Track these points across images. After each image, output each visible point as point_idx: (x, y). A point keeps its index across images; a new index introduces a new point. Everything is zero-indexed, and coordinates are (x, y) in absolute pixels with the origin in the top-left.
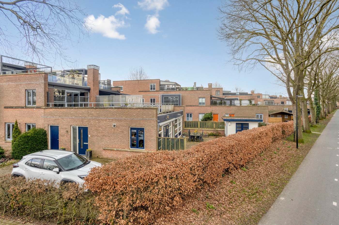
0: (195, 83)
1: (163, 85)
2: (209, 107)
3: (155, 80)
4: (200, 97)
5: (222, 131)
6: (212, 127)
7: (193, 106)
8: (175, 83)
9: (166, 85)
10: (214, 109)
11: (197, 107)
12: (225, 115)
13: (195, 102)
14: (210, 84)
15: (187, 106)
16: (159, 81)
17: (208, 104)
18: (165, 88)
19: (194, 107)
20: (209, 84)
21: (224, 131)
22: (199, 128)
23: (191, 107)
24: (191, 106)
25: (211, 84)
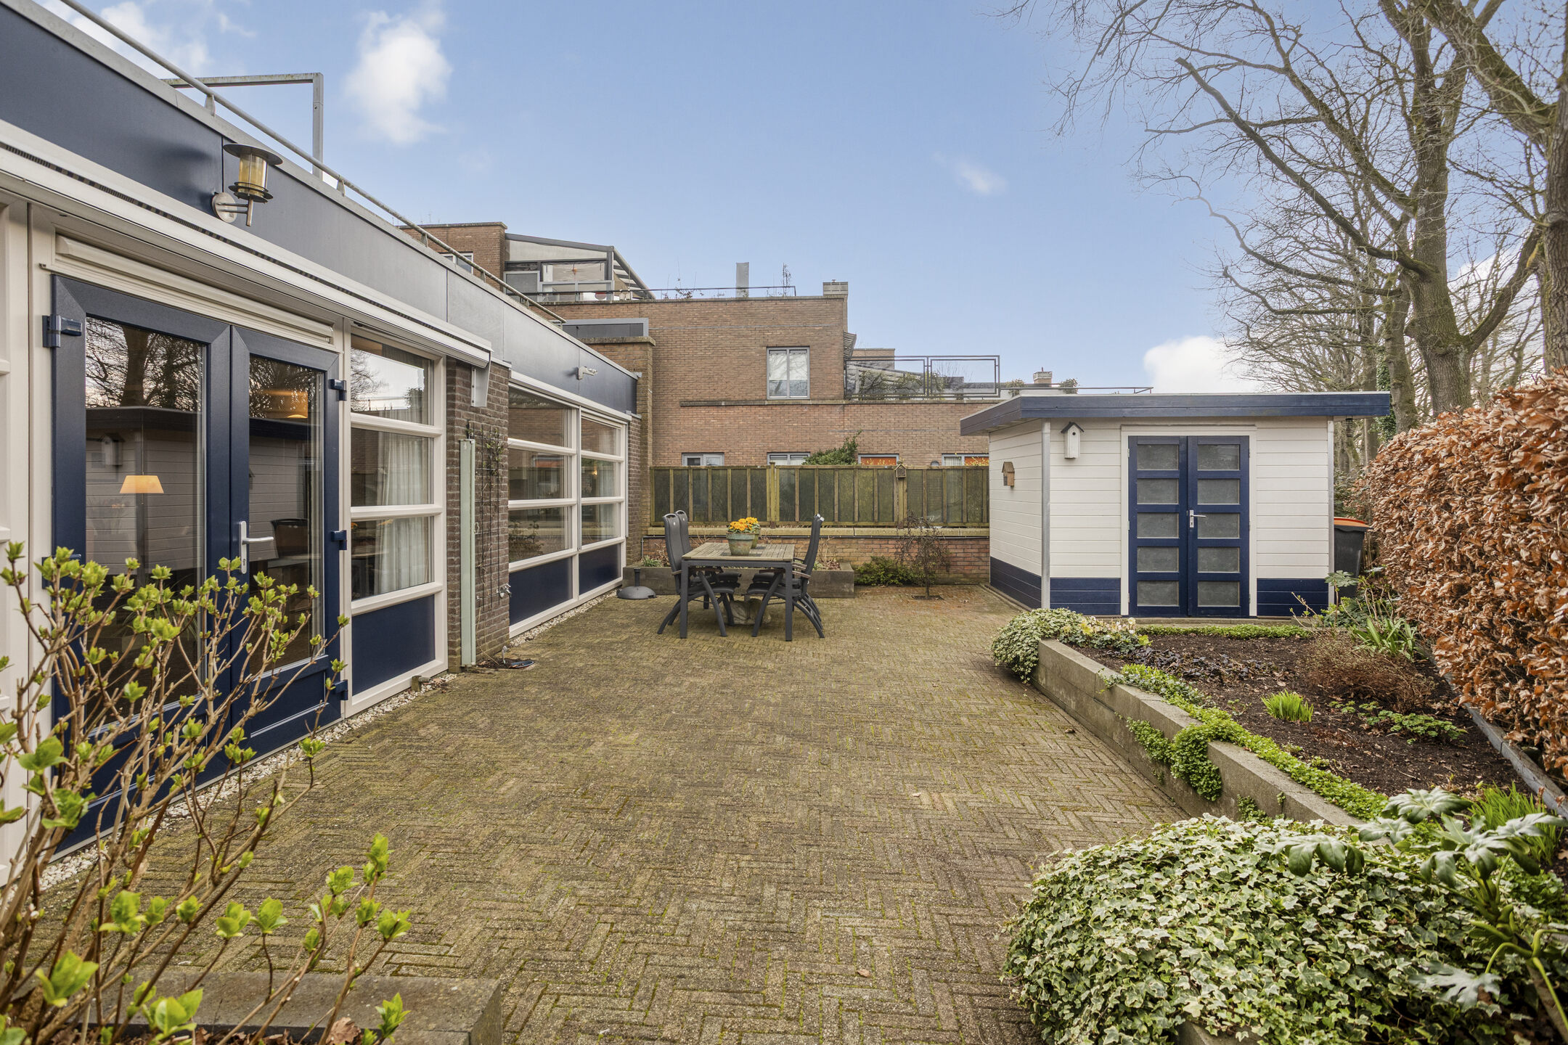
0: (743, 270)
1: (526, 265)
2: (838, 409)
3: (470, 226)
4: (772, 342)
5: (963, 539)
6: (882, 516)
7: (731, 404)
8: (610, 250)
9: (550, 268)
10: (866, 425)
11: (754, 409)
12: (942, 459)
13: (743, 377)
14: (834, 283)
15: (686, 405)
16: (495, 233)
17: (827, 393)
18: (540, 284)
19: (731, 412)
20: (831, 287)
21: (987, 538)
22: (773, 525)
23: (713, 411)
24: (714, 404)
25: (839, 287)
